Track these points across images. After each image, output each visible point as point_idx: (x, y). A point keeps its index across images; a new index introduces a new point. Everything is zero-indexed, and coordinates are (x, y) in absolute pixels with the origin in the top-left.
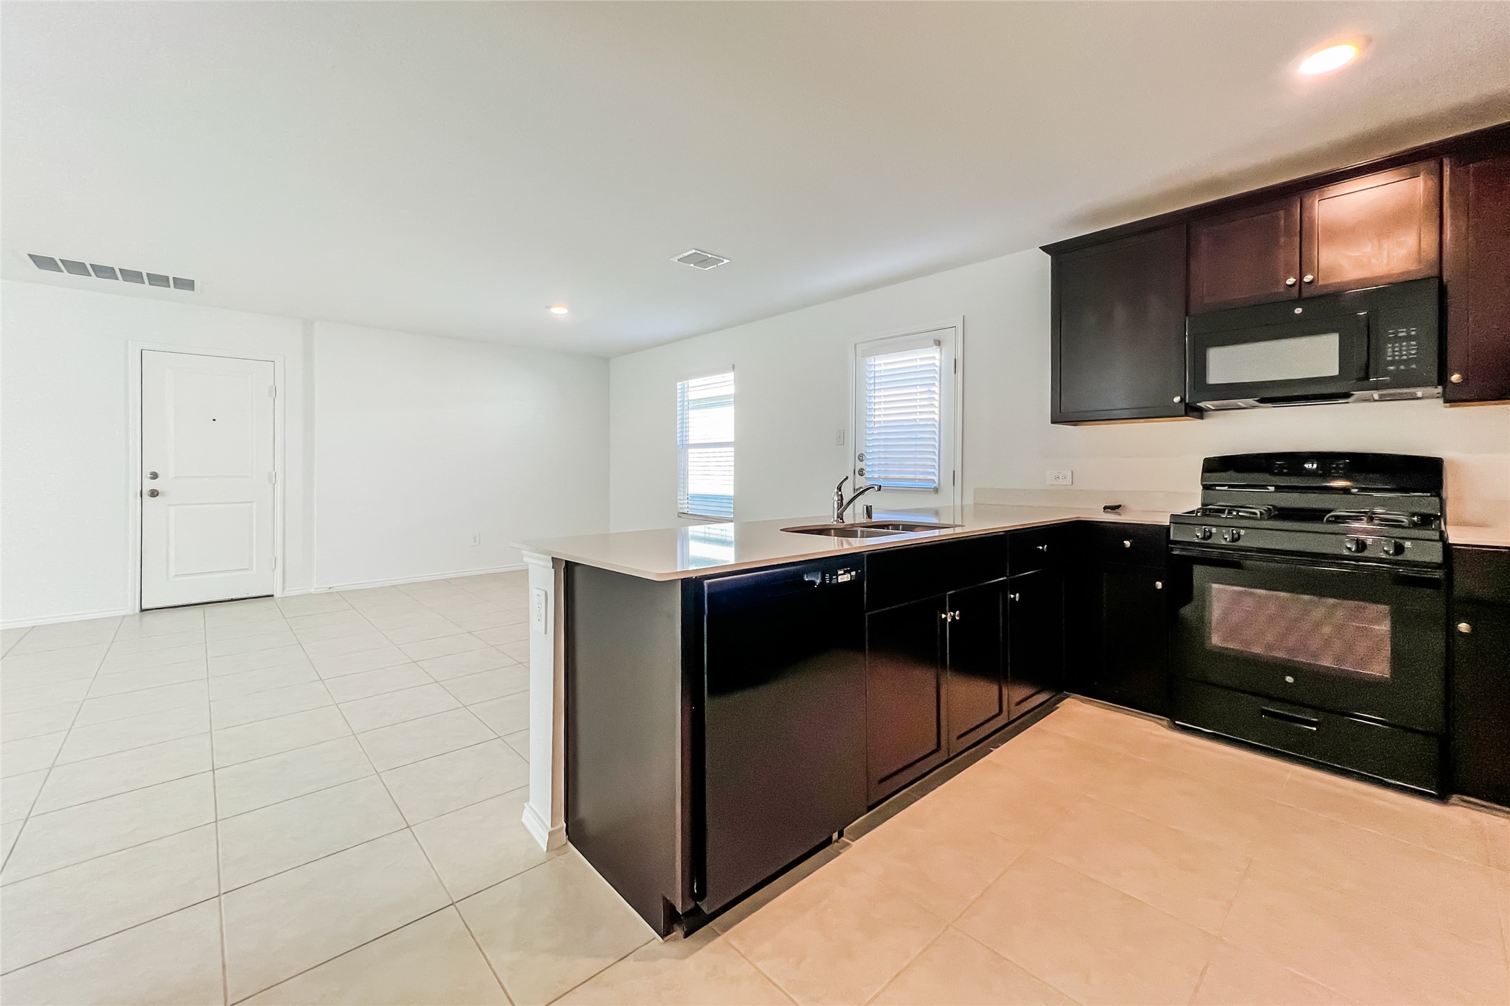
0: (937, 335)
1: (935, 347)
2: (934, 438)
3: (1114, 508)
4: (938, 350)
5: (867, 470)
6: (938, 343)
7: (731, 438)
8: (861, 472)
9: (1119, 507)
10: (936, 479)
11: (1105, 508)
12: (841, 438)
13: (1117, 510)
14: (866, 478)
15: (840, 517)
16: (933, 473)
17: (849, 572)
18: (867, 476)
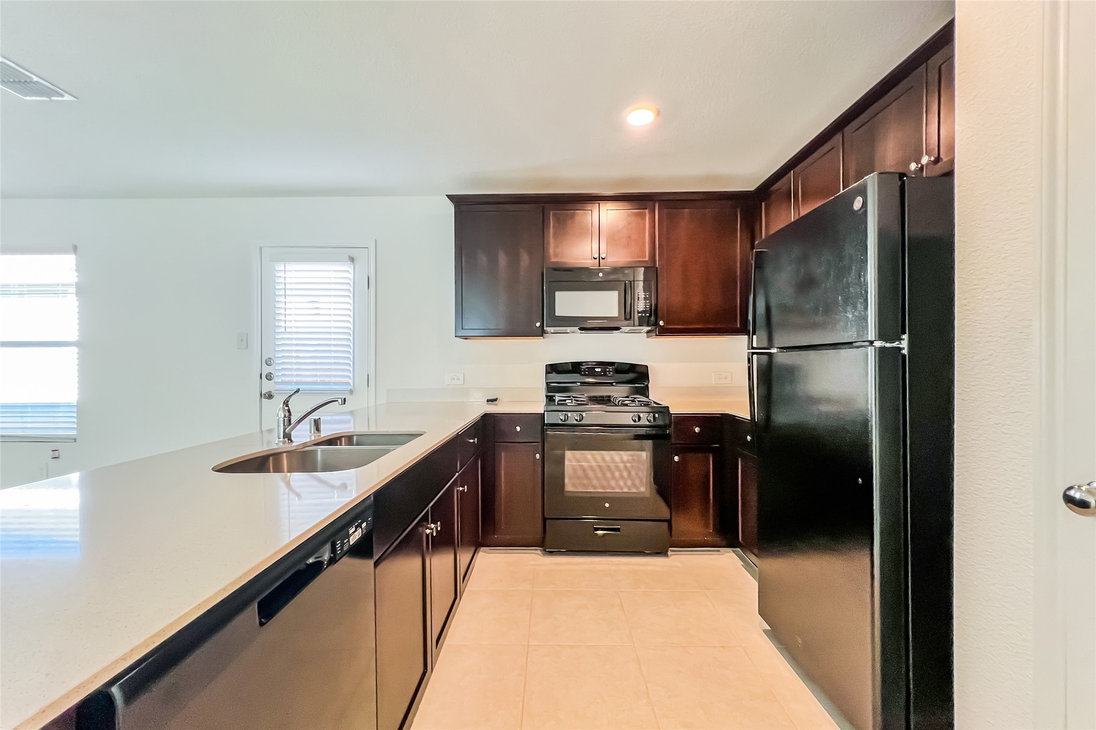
0: (352, 252)
1: (349, 262)
2: (349, 345)
3: (492, 401)
4: (352, 266)
5: (277, 374)
6: (352, 260)
7: (73, 335)
8: (269, 377)
9: (496, 400)
10: (351, 382)
11: (488, 401)
12: (244, 342)
13: (495, 402)
14: (275, 382)
15: (288, 436)
16: (349, 377)
17: (360, 526)
18: (277, 381)
